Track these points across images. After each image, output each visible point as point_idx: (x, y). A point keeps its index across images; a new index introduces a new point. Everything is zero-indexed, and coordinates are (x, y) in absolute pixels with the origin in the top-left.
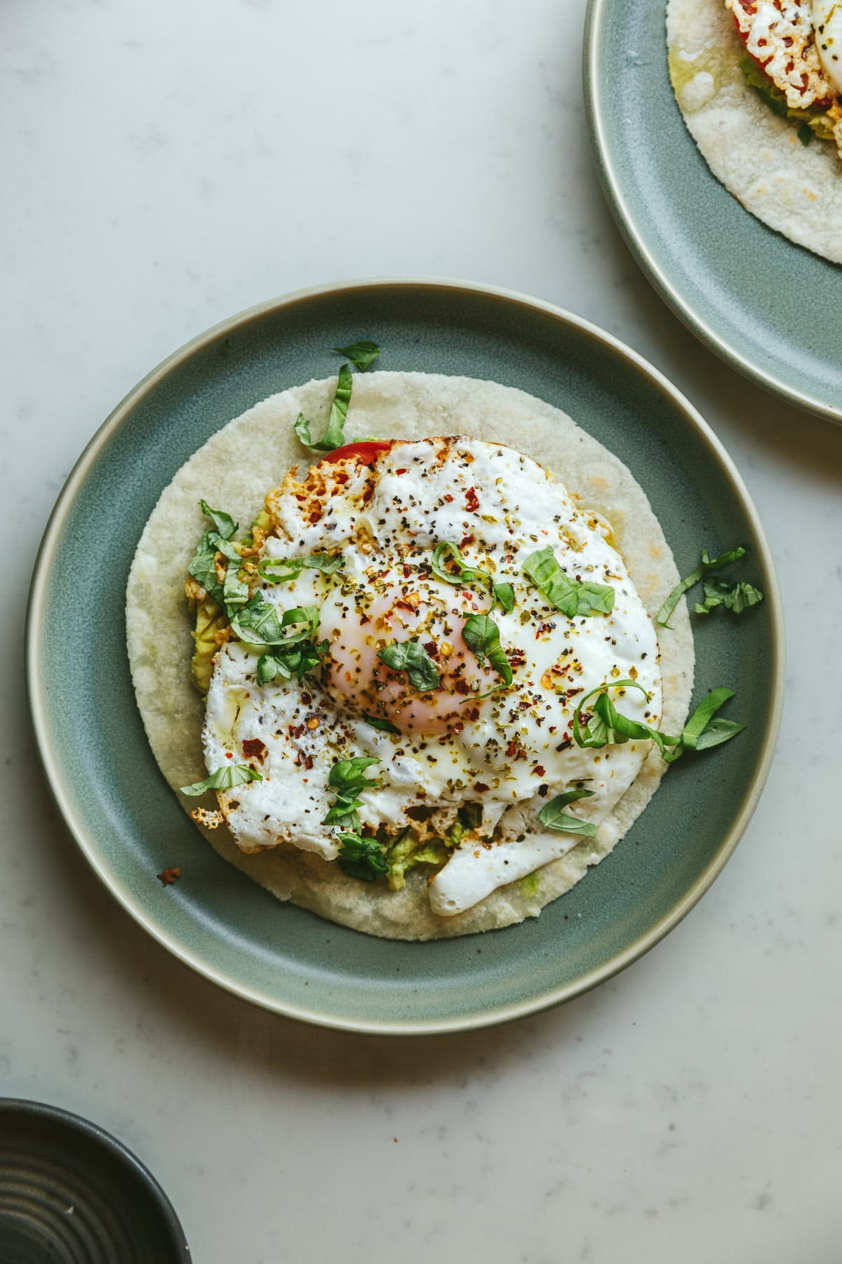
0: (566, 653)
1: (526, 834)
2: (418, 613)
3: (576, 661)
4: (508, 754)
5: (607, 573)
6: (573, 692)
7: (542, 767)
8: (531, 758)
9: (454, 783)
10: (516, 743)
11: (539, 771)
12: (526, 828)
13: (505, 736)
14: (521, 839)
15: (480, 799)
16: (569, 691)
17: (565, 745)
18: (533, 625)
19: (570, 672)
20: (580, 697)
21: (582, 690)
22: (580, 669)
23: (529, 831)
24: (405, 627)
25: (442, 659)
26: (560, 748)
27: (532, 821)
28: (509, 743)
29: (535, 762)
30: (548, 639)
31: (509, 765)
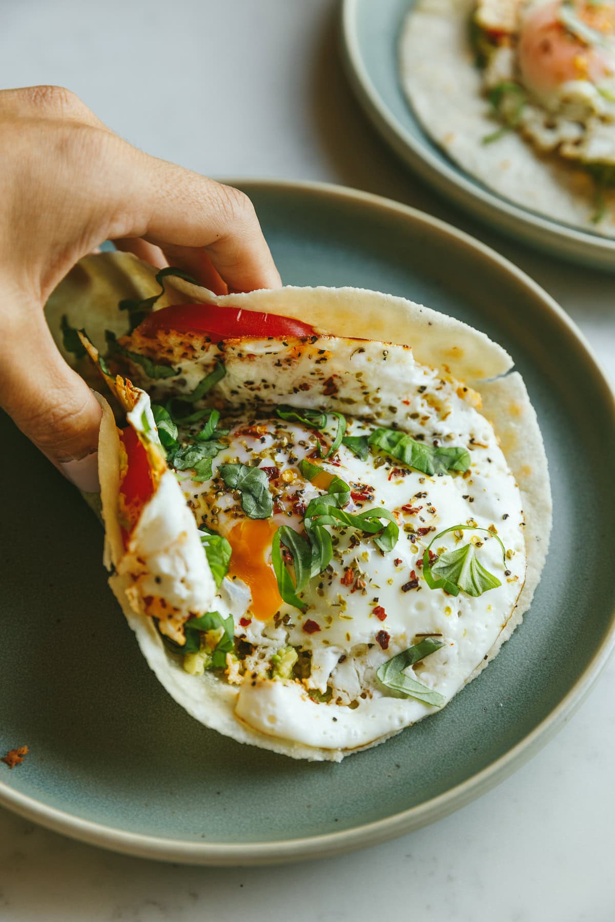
0: (419, 496)
1: (360, 699)
2: (263, 441)
3: (429, 504)
4: (344, 581)
5: (472, 441)
6: (425, 531)
7: (383, 610)
8: (371, 594)
9: (281, 617)
10: (354, 569)
11: (379, 613)
12: (360, 692)
13: (342, 561)
14: (354, 705)
15: (309, 643)
16: (420, 530)
17: (411, 585)
18: (387, 469)
19: (423, 513)
20: (431, 535)
21: (434, 529)
22: (434, 512)
23: (364, 696)
24: (249, 450)
25: (281, 484)
26: (406, 588)
27: (369, 683)
28: (346, 569)
29: (376, 600)
30: (401, 482)
31: (343, 598)
